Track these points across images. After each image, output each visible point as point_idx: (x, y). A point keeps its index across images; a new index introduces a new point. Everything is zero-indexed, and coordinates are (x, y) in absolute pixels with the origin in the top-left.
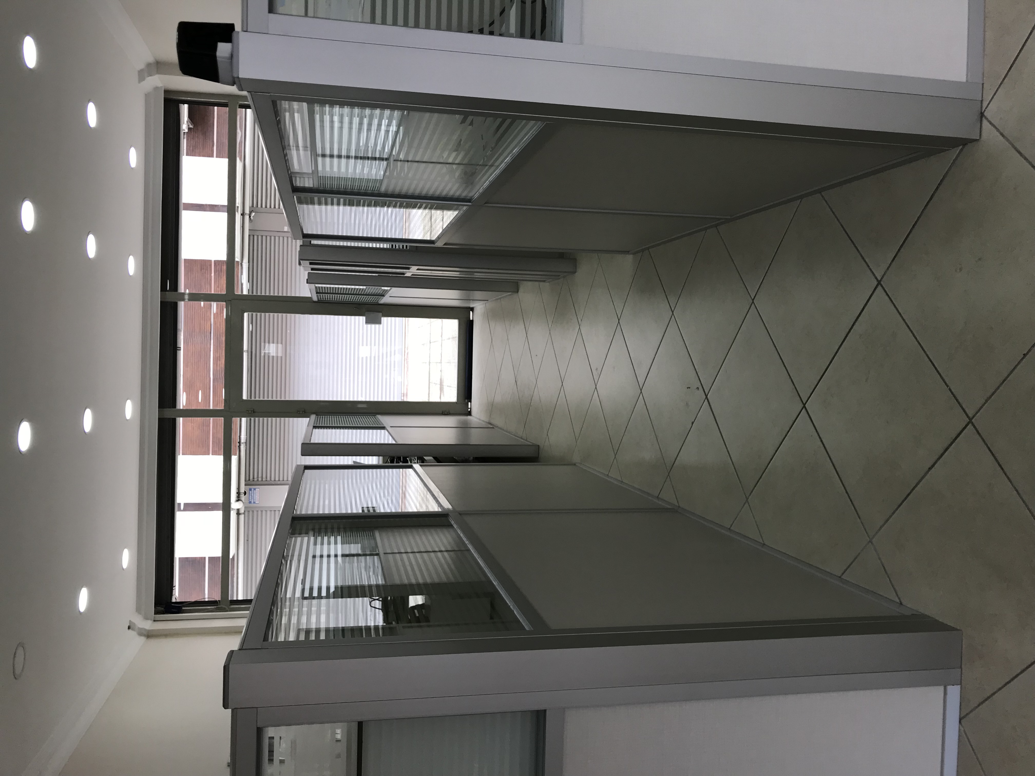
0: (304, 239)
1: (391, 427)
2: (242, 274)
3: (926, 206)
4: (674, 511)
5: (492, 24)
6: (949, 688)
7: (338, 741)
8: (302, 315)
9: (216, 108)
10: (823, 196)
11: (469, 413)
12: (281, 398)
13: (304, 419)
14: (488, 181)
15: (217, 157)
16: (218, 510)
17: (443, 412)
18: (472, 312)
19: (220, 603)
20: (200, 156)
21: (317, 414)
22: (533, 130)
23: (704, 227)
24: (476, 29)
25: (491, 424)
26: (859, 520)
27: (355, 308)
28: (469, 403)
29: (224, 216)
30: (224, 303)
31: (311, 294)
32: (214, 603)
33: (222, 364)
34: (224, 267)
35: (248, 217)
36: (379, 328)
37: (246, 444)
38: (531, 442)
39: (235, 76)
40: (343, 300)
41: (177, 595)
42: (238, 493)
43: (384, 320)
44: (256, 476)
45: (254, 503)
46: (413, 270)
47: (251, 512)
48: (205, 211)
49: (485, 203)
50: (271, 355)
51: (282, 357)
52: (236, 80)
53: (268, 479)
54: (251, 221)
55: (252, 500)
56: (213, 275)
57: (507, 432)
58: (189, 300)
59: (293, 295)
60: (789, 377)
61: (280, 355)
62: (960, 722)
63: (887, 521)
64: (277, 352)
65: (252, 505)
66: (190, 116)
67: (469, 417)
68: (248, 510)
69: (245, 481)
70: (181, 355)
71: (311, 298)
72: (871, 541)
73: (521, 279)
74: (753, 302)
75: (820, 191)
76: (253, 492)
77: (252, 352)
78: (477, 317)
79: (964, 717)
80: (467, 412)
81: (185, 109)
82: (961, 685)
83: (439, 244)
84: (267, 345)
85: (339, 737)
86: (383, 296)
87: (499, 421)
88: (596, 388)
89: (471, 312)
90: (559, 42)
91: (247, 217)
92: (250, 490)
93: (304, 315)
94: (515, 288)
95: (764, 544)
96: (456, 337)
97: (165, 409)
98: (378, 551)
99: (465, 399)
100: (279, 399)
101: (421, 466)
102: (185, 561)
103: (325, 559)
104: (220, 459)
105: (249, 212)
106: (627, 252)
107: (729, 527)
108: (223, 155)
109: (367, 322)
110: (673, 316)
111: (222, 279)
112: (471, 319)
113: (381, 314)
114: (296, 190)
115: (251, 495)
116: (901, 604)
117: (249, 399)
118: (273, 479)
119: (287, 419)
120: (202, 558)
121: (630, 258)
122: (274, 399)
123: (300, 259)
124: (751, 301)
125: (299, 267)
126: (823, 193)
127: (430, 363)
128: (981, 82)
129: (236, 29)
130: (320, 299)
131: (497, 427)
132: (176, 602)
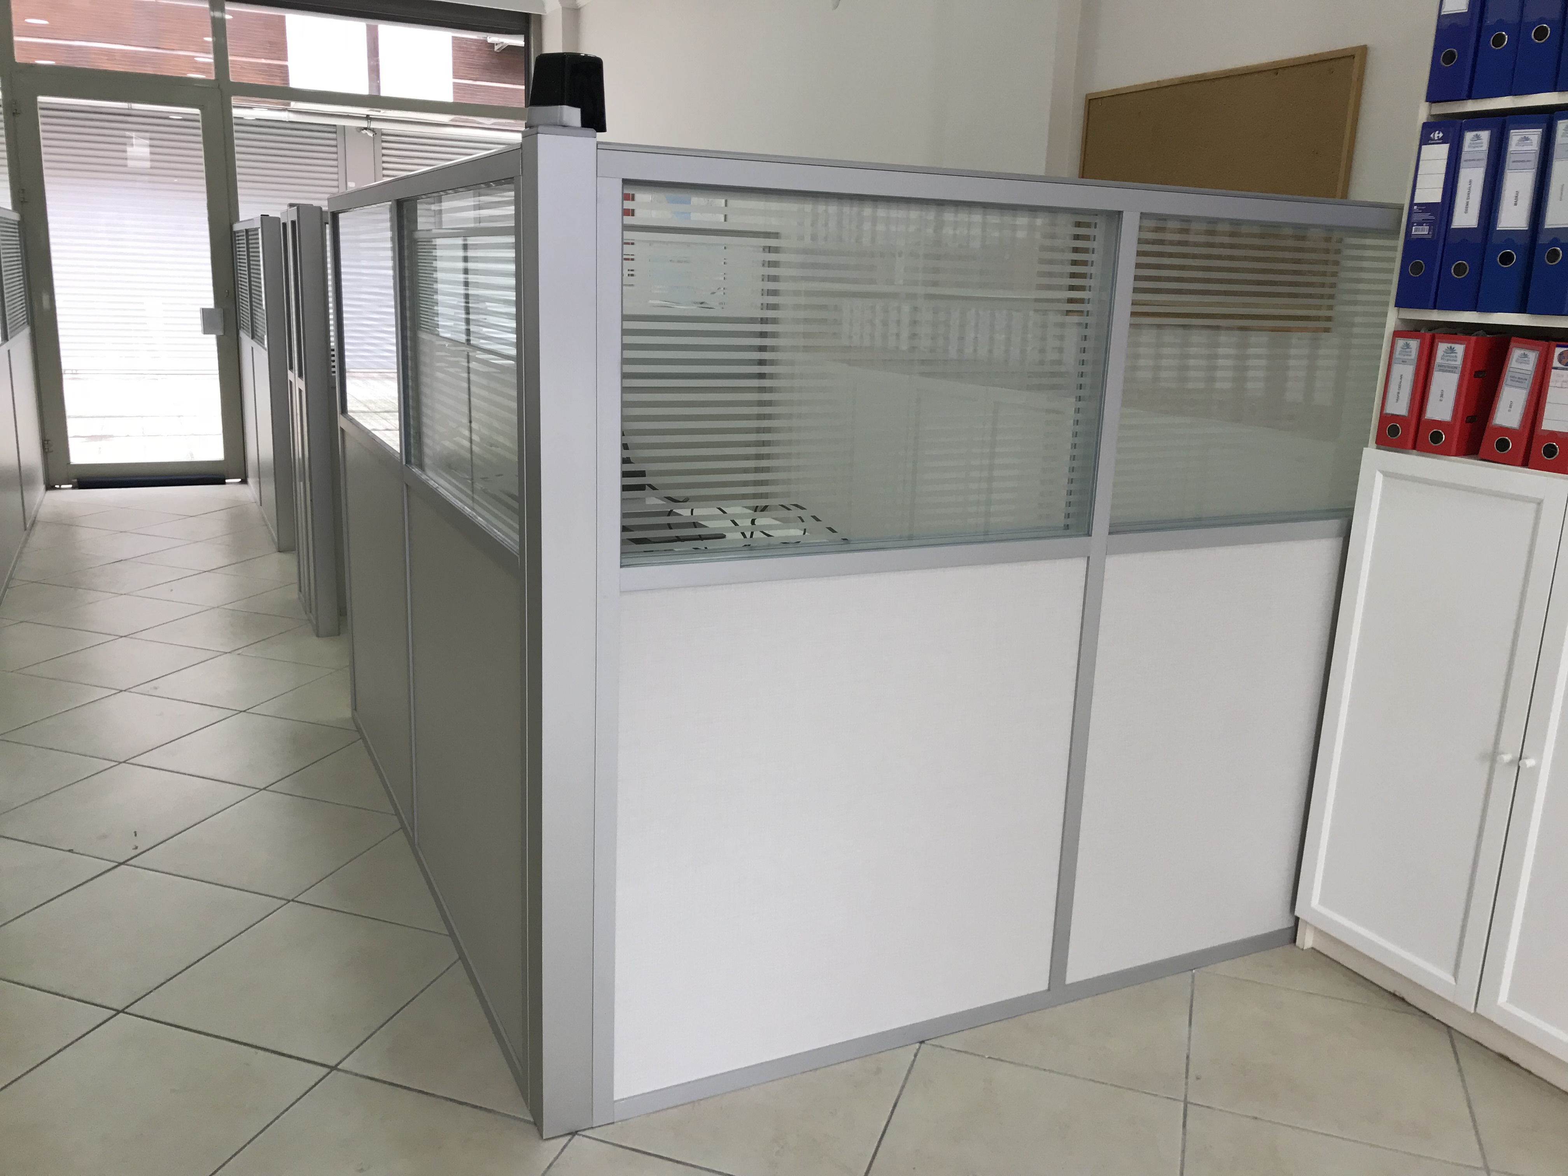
0: (329, 214)
1: (9, 351)
2: (269, 109)
3: (451, 1100)
5: (633, 474)
8: (205, 203)
9: (524, 88)
10: (454, 963)
11: (50, 487)
12: (46, 161)
13: (10, 201)
15: (454, 83)
17: (48, 441)
21: (21, 223)
22: (507, 540)
23: (401, 812)
24: (627, 454)
28: (71, 486)
29: (362, 88)
31: (245, 221)
33: (101, 63)
34: (278, 82)
35: (366, 126)
39: (540, 129)
43: (212, 339)
46: (298, 384)
48: (369, 57)
49: (407, 485)
50: (129, 149)
51: (126, 166)
52: (534, 130)
54: (359, 130)
57: (21, 553)
58: (214, 20)
59: (239, 191)
61: (130, 163)
64: (134, 159)
66: (511, 48)
71: (237, 220)
73: (301, 557)
75: (462, 957)
77: (130, 116)
78: (231, 489)
80: (52, 484)
81: (519, 41)
83: (342, 422)
84: (148, 142)
86: (253, 338)
88: (121, 691)
90: (621, 563)
91: (364, 124)
93: (206, 208)
94: (285, 546)
96: (193, 457)
99: (78, 479)
105: (373, 129)
106: (355, 709)
108: (458, 93)
111: (258, 76)
112: (227, 481)
113: (221, 333)
114: (411, 203)
121: (348, 713)
123: (298, 206)
124: (290, 898)
125: (285, 204)
126: (460, 961)
127: (142, 417)
128: (615, 1121)
129: (598, 134)
130: (238, 236)
131: (28, 535)
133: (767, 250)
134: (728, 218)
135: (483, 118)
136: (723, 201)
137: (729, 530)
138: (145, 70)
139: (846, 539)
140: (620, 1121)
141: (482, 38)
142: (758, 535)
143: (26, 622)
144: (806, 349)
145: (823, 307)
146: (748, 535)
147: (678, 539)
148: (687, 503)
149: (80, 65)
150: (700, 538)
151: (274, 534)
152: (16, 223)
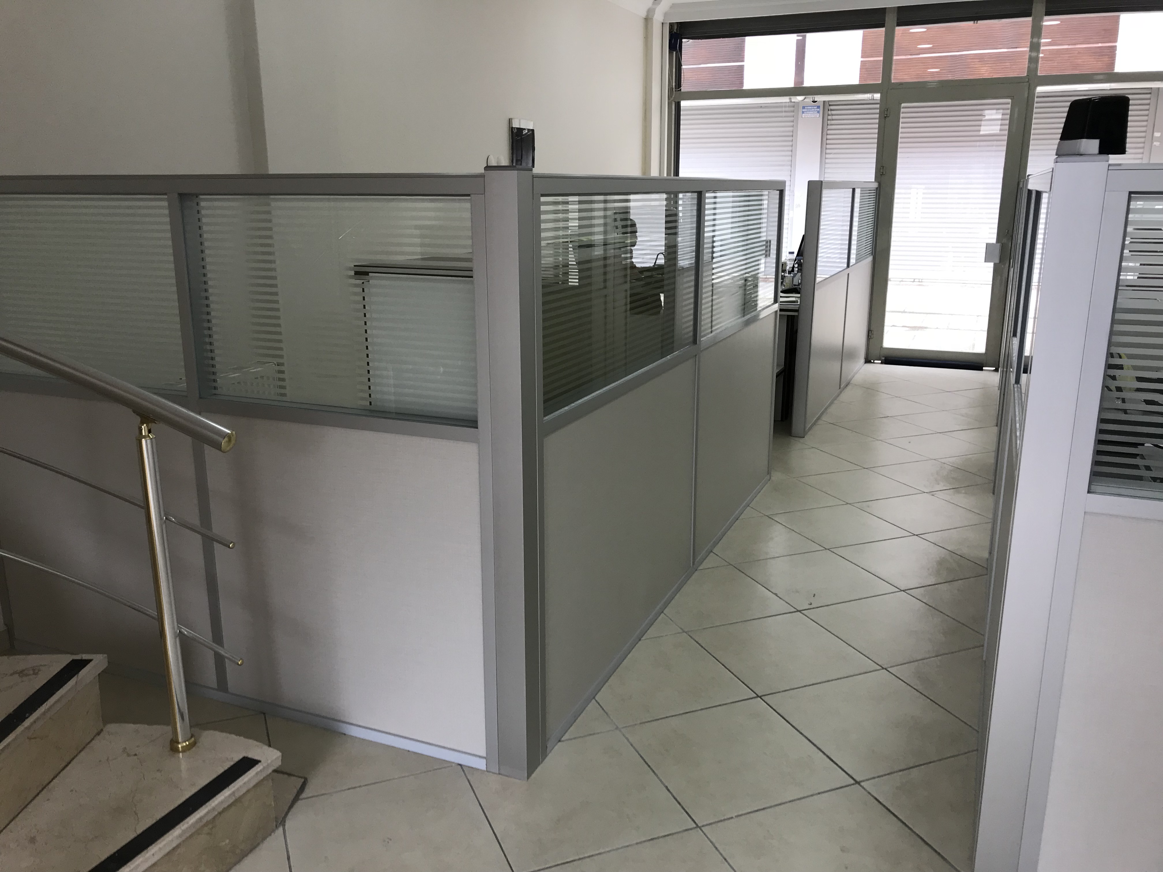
1: (848, 274)
4: (693, 565)
6: (484, 761)
11: (868, 361)
16: (796, 82)
18: (994, 370)
19: (678, 91)
21: (878, 190)
25: (846, 386)
26: (640, 722)
27: (1008, 232)
28: (880, 362)
30: (1026, 74)
32: (678, 85)
36: (981, 261)
37: (871, 100)
38: (810, 429)
41: (687, 43)
43: (991, 265)
44: (833, 112)
45: (803, 112)
47: (793, 109)
53: (829, 127)
55: (807, 110)
56: (1100, 45)
57: (832, 402)
60: (794, 688)
62: (459, 765)
63: (632, 745)
65: (801, 110)
67: (862, 361)
68: (795, 106)
69: (829, 101)
72: (617, 728)
74: (883, 668)
76: (816, 110)
79: (462, 768)
80: (869, 359)
82: (486, 771)
89: (993, 368)
92: (818, 107)
95: (640, 640)
97: (896, 14)
99: (885, 357)
101: (776, 312)
107: (664, 611)
109: (988, 245)
110: (898, 590)
111: (1090, 57)
112: (984, 368)
113: (997, 261)
115: (811, 109)
116: (560, 741)
117: (902, 110)
118: (829, 132)
120: (744, 58)
124: (885, 667)
129: (1116, 157)
131: (841, 392)
132: (681, 43)
152: (876, 188)
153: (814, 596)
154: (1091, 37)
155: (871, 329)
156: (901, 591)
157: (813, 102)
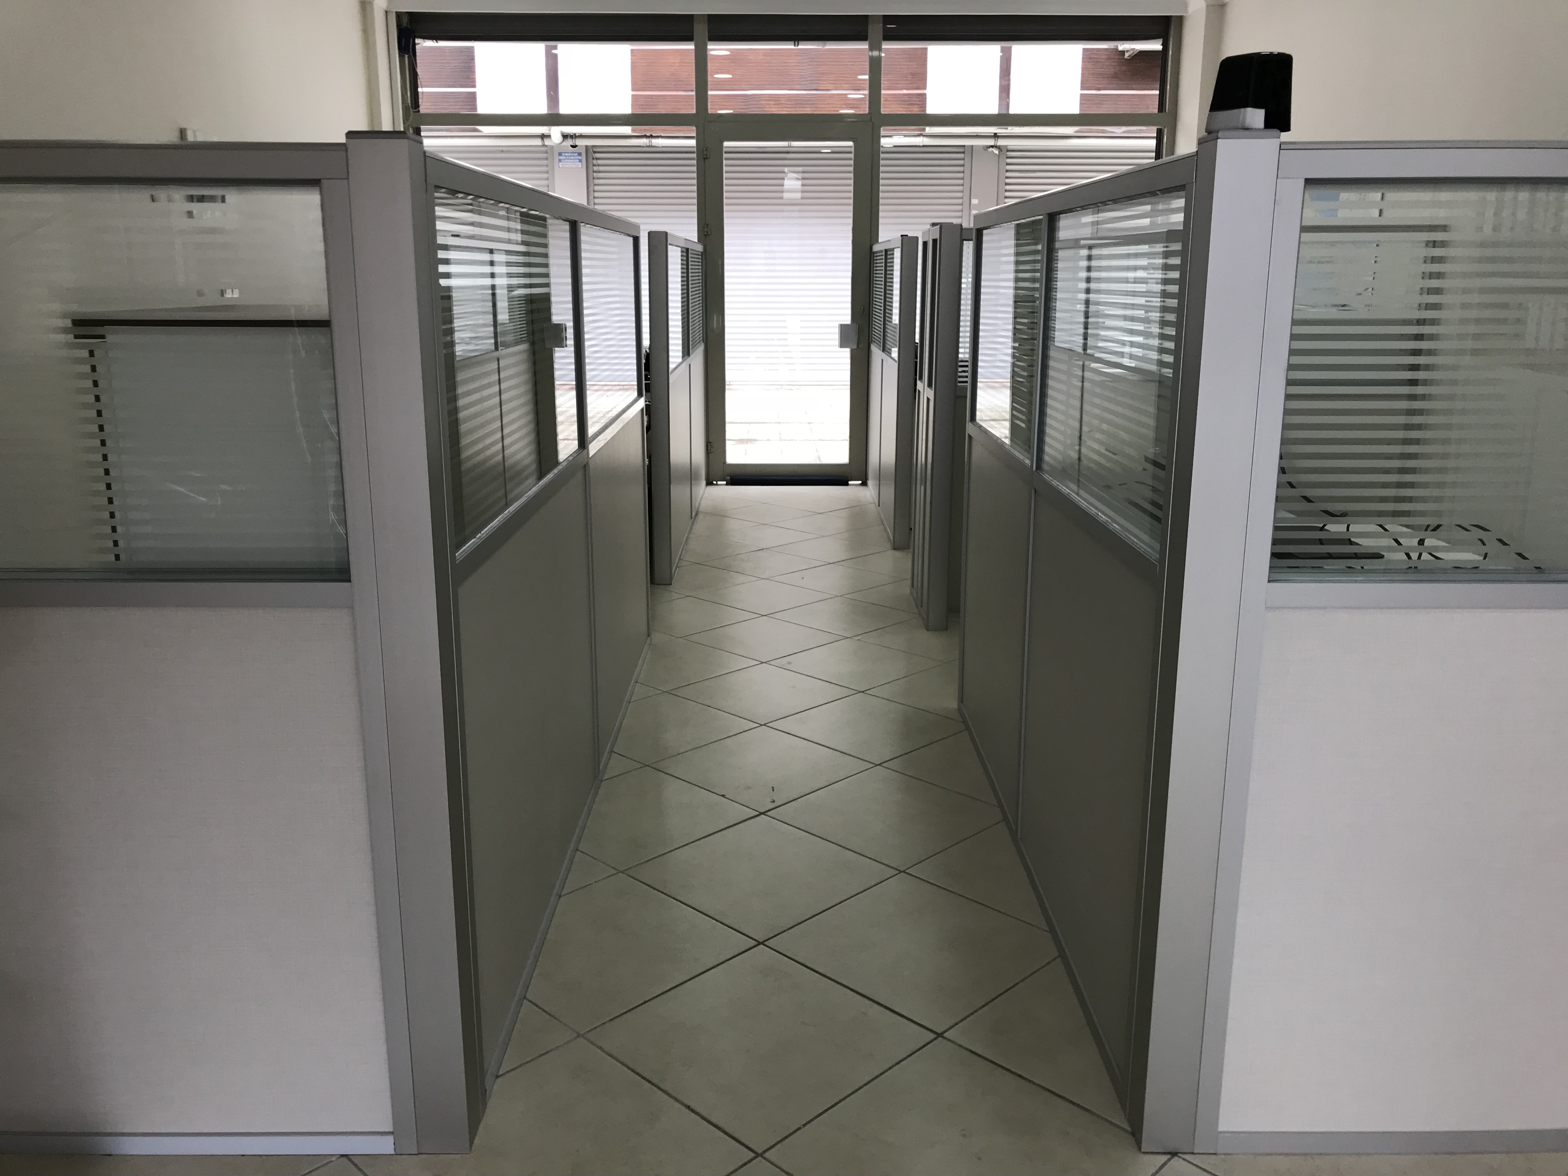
0: (974, 232)
1: (690, 365)
2: (905, 136)
3: (1049, 1091)
4: (596, 776)
5: (1291, 485)
6: (390, 1139)
7: (222, 293)
8: (850, 227)
9: (1157, 92)
10: (1055, 959)
11: (709, 483)
12: (726, 198)
13: (696, 235)
14: (1069, 491)
15: (1082, 95)
16: (549, 107)
17: (710, 443)
18: (861, 484)
19: (416, 112)
20: (1083, 69)
21: (704, 254)
22: (1145, 547)
23: (1004, 804)
24: (1285, 464)
25: (697, 514)
26: (608, 1019)
27: (864, 309)
28: (725, 483)
29: (992, 108)
30: (867, 112)
31: (883, 242)
32: (415, 102)
33: (769, 108)
34: (915, 110)
35: (992, 144)
36: (835, 346)
37: (649, 146)
38: (674, 573)
39: (1220, 134)
40: (875, 289)
41: (424, 45)
42: (573, 136)
43: (847, 352)
44: (600, 162)
45: (560, 161)
46: (926, 392)
47: (545, 155)
48: (1000, 77)
49: (1035, 490)
50: (785, 183)
51: (782, 198)
52: (1214, 135)
53: (597, 181)
54: (985, 148)
55: (565, 158)
56: (905, 92)
57: (687, 538)
58: (872, 59)
59: (881, 214)
60: (800, 921)
61: (786, 195)
62: (342, 1156)
63: (610, 1055)
64: (789, 191)
65: (557, 158)
66: (1142, 53)
67: (704, 483)
68: (548, 152)
69: (593, 146)
70: (789, 46)
71: (877, 241)
73: (916, 554)
74: (900, 872)
75: (1062, 955)
76: (576, 158)
77: (788, 152)
78: (853, 491)
79: (350, 1160)
80: (711, 480)
81: (1156, 46)
82: (396, 1154)
83: (970, 428)
84: (800, 176)
85: (228, 295)
86: (884, 350)
87: (701, 525)
88: (762, 663)
89: (860, 482)
90: (1269, 577)
91: (991, 142)
92: (580, 154)
93: (851, 231)
94: (901, 544)
95: (560, 897)
96: (820, 460)
97: (706, 26)
98: (501, 350)
99: (731, 477)
100: (725, 194)
101: (642, 410)
102: (469, 57)
103: (488, 269)
104: (625, 108)
105: (999, 146)
106: (961, 700)
107: (579, 849)
108: (1085, 104)
109: (843, 327)
110: (872, 765)
111: (899, 106)
112: (850, 482)
113: (855, 347)
114: (1052, 219)
115: (571, 156)
116: (497, 1077)
117: (724, 150)
118: (596, 188)
119: (695, 207)
120: (474, 82)
121: (954, 704)
122: (725, 188)
123: (941, 225)
124: (902, 869)
125: (928, 224)
126: (1059, 959)
127: (779, 423)
128: (1219, 1151)
129: (1283, 134)
130: (877, 256)
131: (693, 523)
132: (414, 44)
133: (1431, 245)
134: (1385, 213)
135: (1113, 127)
136: (1379, 195)
137: (1390, 549)
138: (803, 111)
139: (1539, 568)
140: (1224, 1154)
141: (1112, 47)
142: (1425, 556)
143: (691, 596)
144: (1475, 352)
145: (1505, 306)
146: (1414, 556)
147: (1330, 556)
148: (1346, 518)
149: (752, 111)
150: (1356, 556)
151: (890, 534)
152: (700, 254)
153: (773, 790)
154: (897, 82)
155: (710, 441)
156: (877, 765)
157: (572, 146)
